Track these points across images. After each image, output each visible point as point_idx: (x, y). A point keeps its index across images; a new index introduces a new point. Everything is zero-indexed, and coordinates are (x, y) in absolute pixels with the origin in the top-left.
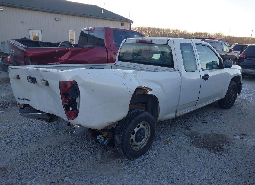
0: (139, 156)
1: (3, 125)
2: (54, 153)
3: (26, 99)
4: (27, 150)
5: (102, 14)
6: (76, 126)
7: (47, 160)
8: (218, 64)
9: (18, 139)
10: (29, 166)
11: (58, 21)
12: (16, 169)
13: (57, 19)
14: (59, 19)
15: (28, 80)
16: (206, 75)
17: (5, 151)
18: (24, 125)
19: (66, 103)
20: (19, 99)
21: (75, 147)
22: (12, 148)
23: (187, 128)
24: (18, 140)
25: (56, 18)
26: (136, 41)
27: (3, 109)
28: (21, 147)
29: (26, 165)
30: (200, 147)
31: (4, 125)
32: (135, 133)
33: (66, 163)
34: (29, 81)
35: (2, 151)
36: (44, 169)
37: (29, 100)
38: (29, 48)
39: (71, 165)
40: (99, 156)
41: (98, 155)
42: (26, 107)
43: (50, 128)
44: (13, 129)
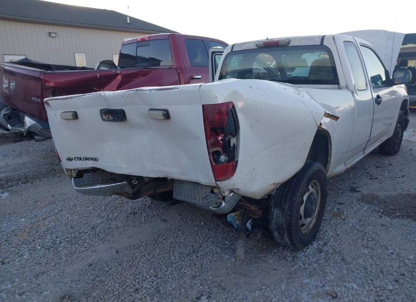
0: (309, 244)
1: (22, 218)
2: (151, 256)
3: (87, 159)
4: (94, 257)
5: (128, 23)
6: (227, 193)
7: (144, 270)
8: (384, 79)
9: (67, 239)
10: (117, 285)
11: (54, 37)
12: (94, 294)
13: (52, 35)
14: (56, 33)
15: (102, 117)
16: (378, 97)
17: (53, 264)
18: (64, 212)
19: (218, 147)
20: (70, 159)
21: (182, 240)
22: (64, 256)
23: (353, 190)
24: (68, 241)
25: (50, 33)
26: (257, 45)
27: (6, 191)
28: (79, 252)
29: (110, 285)
30: (398, 217)
31: (24, 217)
32: (304, 202)
33: (186, 271)
34: (104, 120)
35: (46, 264)
36: (149, 287)
37: (96, 160)
38: (49, 71)
39: (197, 274)
40: (240, 252)
41: (239, 250)
42: (85, 175)
43: (116, 214)
44: (46, 222)
